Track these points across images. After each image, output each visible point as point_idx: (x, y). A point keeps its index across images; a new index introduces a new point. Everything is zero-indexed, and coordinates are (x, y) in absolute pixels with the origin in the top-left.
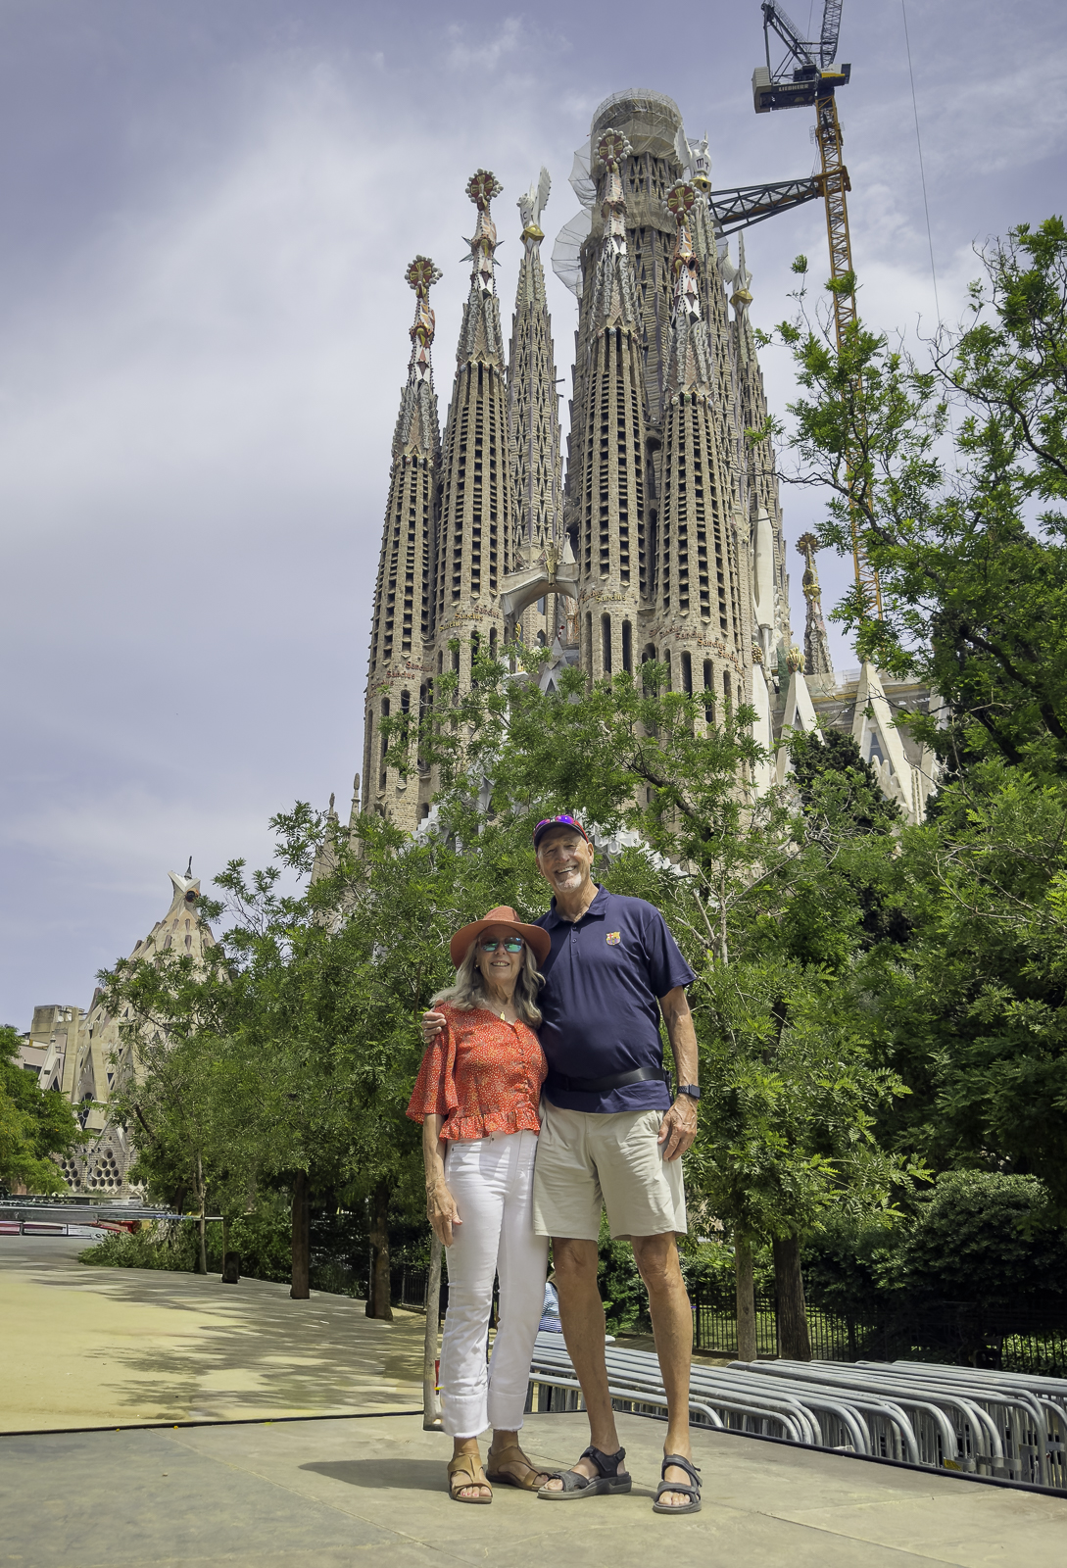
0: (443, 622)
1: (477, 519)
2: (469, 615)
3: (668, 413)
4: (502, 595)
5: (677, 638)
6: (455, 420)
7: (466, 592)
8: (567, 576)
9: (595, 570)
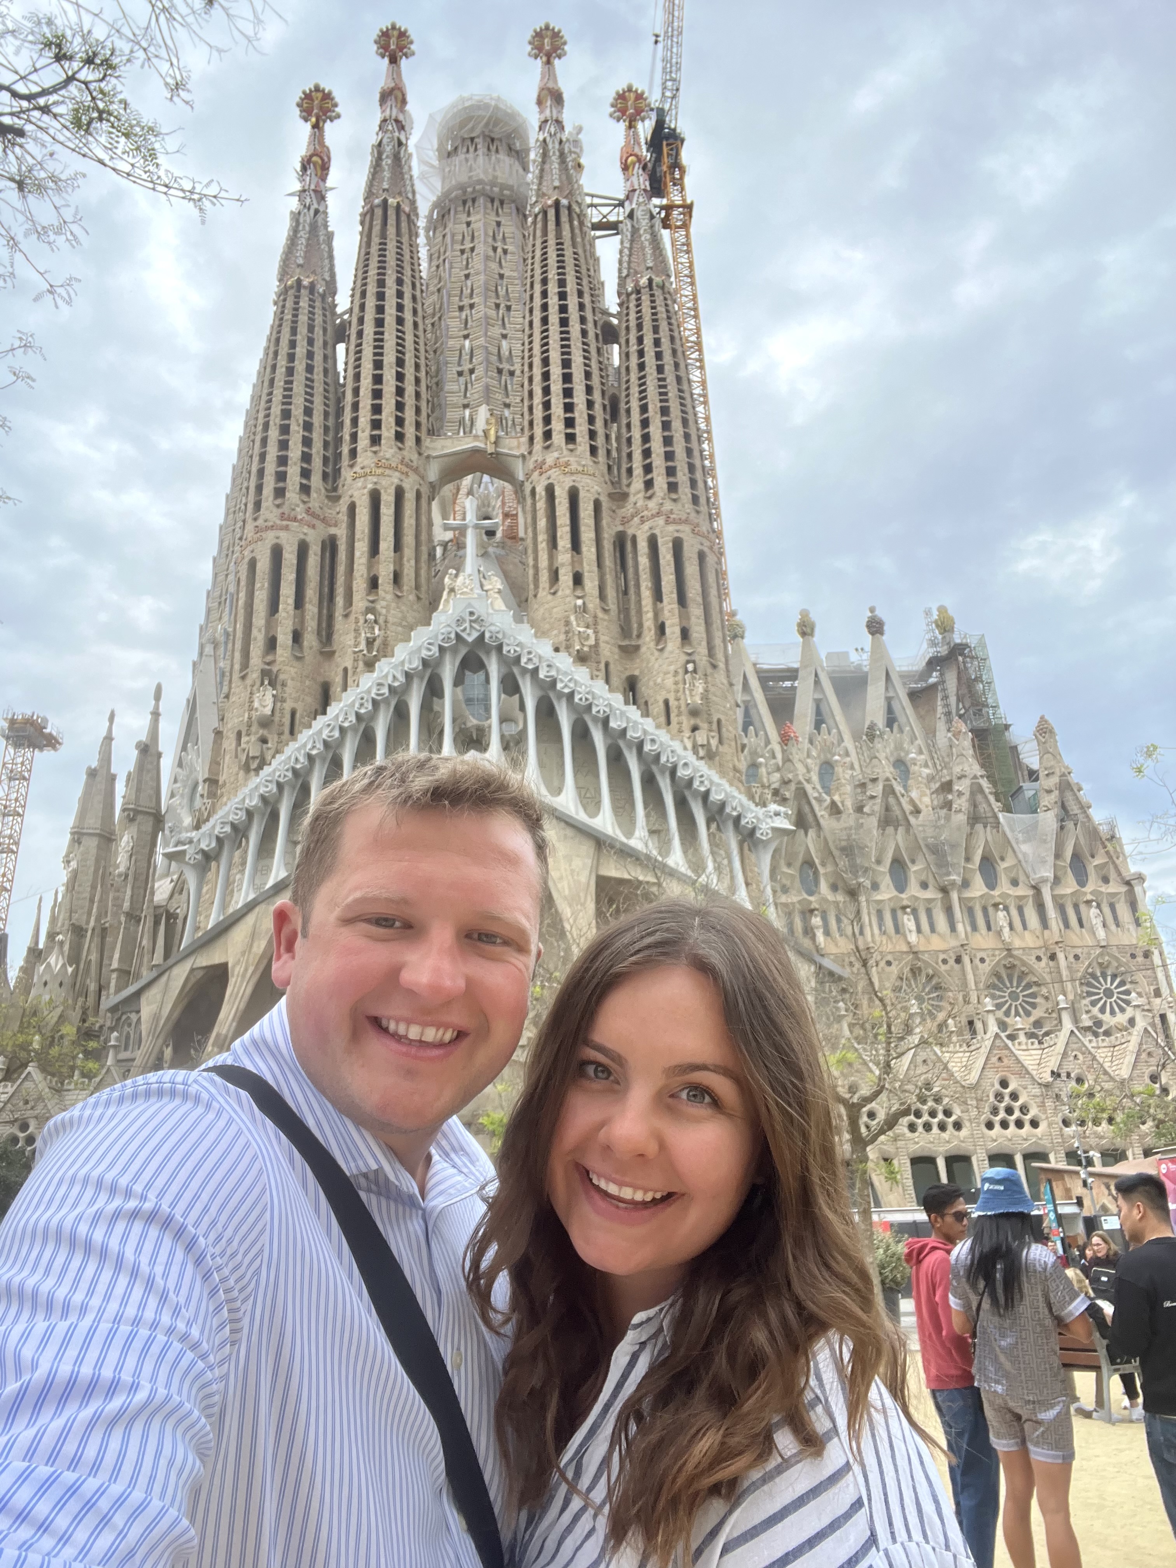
0: (357, 469)
1: (400, 362)
2: (394, 465)
3: (634, 296)
4: (428, 457)
5: (668, 522)
6: (368, 253)
7: (388, 438)
8: (510, 449)
9: (558, 438)
